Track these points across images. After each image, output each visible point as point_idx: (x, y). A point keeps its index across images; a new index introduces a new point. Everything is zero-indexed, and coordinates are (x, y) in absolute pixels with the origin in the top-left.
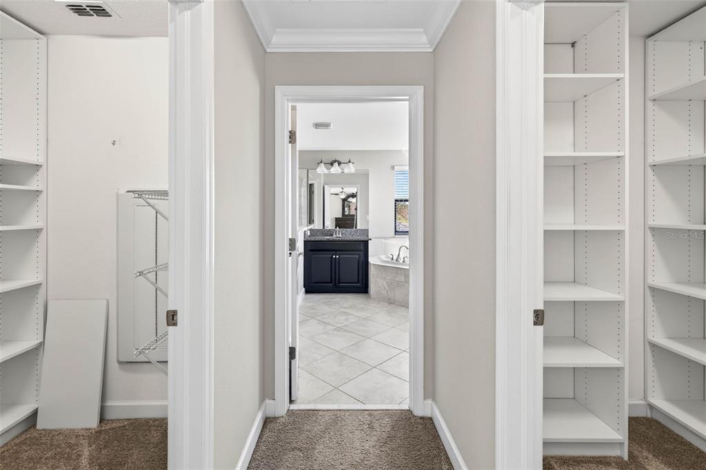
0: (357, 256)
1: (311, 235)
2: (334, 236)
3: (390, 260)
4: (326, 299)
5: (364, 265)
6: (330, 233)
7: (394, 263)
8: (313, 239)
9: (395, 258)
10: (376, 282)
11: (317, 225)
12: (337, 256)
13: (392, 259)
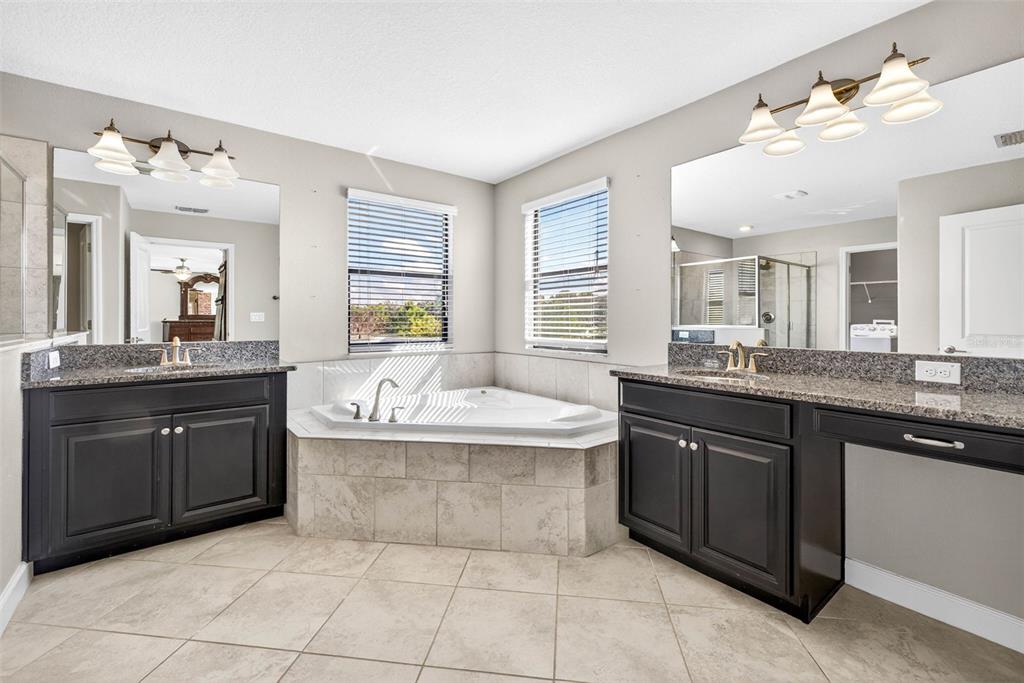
0: (252, 419)
1: (66, 366)
2: (165, 362)
3: (350, 419)
4: (131, 582)
5: (277, 443)
6: (148, 355)
7: (363, 427)
8: (73, 379)
9: (365, 413)
10: (316, 485)
11: (104, 331)
12: (179, 430)
13: (357, 416)
